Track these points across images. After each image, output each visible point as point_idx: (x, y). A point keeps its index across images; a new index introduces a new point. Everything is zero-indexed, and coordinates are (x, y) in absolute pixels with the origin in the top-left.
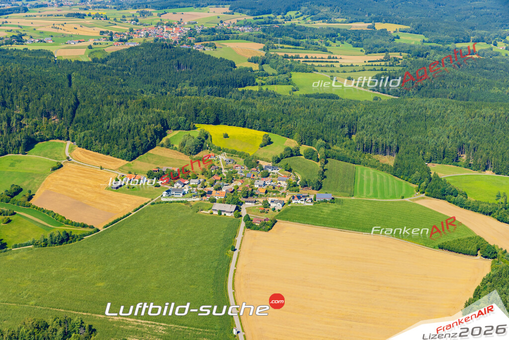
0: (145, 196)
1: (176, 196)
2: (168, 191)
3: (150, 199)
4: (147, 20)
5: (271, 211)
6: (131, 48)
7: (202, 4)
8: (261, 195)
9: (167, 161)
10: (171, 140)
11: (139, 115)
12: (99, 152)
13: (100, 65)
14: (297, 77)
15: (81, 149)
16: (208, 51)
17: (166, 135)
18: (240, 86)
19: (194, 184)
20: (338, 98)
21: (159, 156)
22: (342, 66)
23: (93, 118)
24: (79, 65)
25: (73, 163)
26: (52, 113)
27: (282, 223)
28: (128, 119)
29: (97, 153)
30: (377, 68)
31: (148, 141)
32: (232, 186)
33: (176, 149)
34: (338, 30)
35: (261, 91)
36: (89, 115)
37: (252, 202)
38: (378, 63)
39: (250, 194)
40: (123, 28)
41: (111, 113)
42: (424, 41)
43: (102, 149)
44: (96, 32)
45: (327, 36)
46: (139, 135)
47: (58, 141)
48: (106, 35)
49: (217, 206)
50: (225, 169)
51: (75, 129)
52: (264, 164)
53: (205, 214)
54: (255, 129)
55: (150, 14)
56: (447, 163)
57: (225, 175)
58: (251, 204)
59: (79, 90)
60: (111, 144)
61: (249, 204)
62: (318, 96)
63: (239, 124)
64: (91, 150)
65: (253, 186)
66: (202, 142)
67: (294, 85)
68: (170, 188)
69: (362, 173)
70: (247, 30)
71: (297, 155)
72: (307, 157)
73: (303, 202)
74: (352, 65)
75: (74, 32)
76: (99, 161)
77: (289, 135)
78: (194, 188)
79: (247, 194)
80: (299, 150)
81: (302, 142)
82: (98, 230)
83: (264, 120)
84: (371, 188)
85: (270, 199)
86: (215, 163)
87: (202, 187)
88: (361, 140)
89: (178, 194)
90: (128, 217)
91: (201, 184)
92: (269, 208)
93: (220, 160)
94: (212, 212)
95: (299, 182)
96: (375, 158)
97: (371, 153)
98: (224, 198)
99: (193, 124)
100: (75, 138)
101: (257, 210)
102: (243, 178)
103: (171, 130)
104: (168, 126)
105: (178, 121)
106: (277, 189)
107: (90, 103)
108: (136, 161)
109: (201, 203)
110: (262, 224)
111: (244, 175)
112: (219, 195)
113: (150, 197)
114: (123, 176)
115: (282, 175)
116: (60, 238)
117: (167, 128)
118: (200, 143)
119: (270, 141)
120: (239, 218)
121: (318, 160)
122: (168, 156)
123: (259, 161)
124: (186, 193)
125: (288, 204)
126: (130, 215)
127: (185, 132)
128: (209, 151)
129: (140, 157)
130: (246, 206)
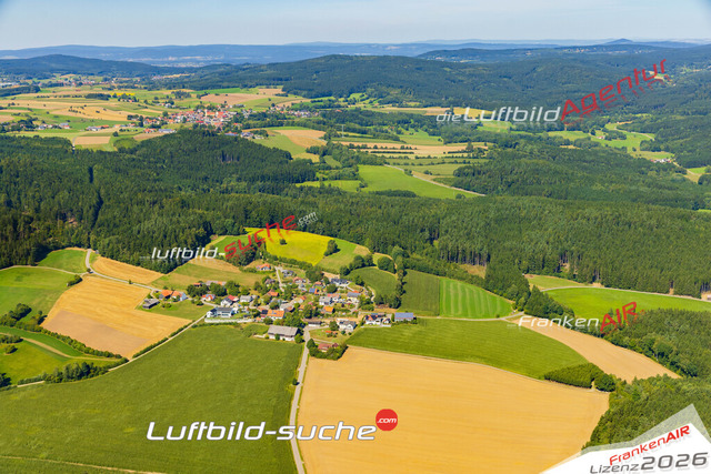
0: (185, 317)
1: (223, 316)
2: (214, 311)
3: (190, 321)
4: (185, 102)
5: (340, 335)
6: (166, 136)
7: (250, 84)
8: (328, 315)
9: (211, 273)
11: (177, 217)
12: (127, 263)
13: (128, 156)
14: (364, 170)
15: (105, 259)
16: (258, 139)
17: (209, 241)
18: (298, 182)
19: (245, 301)
20: (414, 196)
21: (202, 267)
22: (417, 158)
23: (120, 221)
24: (102, 156)
25: (95, 276)
26: (69, 214)
27: (353, 350)
28: (163, 222)
29: (125, 264)
30: (458, 160)
32: (291, 304)
33: (222, 258)
34: (411, 116)
35: (322, 187)
36: (115, 217)
37: (316, 323)
38: (460, 155)
39: (314, 314)
40: (156, 112)
41: (142, 215)
42: (511, 129)
43: (131, 259)
44: (122, 116)
45: (399, 122)
47: (76, 249)
48: (134, 120)
49: (274, 329)
50: (283, 282)
51: (98, 234)
52: (330, 276)
53: (259, 339)
54: (316, 233)
55: (188, 96)
56: (547, 273)
57: (283, 290)
58: (315, 325)
59: (102, 187)
60: (142, 252)
61: (312, 325)
62: (391, 194)
64: (117, 260)
65: (317, 303)
66: (254, 250)
67: (362, 180)
68: (215, 306)
69: (448, 287)
70: (304, 115)
71: (370, 266)
72: (381, 268)
73: (378, 323)
74: (429, 157)
75: (96, 117)
76: (127, 273)
77: (359, 241)
79: (311, 314)
80: (371, 259)
81: (374, 250)
82: (127, 361)
83: (329, 223)
84: (460, 304)
85: (338, 320)
86: (271, 276)
87: (255, 306)
88: (445, 247)
89: (225, 315)
90: (163, 343)
91: (254, 301)
92: (337, 330)
93: (277, 272)
94: (268, 336)
95: (373, 298)
96: (462, 268)
97: (457, 262)
98: (281, 318)
99: (244, 228)
100: (98, 246)
101: (323, 333)
102: (304, 294)
103: (216, 235)
104: (212, 230)
105: (225, 224)
106: (347, 307)
107: (116, 203)
108: (174, 273)
109: (254, 325)
110: (330, 351)
111: (306, 290)
112: (276, 315)
113: (191, 318)
114: (157, 292)
115: (352, 289)
116: (79, 371)
117: (210, 233)
118: (252, 250)
119: (336, 248)
120: (301, 344)
121: (395, 271)
122: (213, 267)
123: (324, 272)
124: (236, 313)
125: (360, 326)
126: (167, 341)
127: (233, 238)
128: (263, 261)
129: (178, 268)
130: (309, 328)
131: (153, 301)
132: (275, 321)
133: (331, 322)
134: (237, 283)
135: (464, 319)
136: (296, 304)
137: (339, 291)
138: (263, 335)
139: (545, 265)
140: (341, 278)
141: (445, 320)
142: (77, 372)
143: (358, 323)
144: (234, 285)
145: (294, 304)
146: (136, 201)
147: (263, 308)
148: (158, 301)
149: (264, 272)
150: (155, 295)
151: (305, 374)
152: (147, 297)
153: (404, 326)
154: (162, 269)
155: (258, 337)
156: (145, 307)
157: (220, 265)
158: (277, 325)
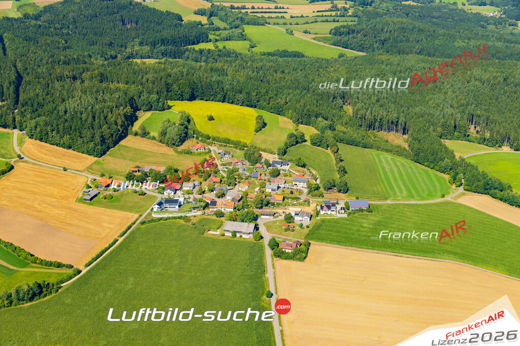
0: (130, 209)
1: (170, 209)
2: (160, 204)
3: (137, 216)
5: (297, 228)
8: (278, 204)
9: (146, 156)
10: (145, 125)
11: (101, 94)
12: (57, 146)
14: (250, 30)
15: (33, 141)
17: (136, 119)
19: (188, 189)
21: (135, 149)
23: (43, 99)
25: (26, 162)
27: (317, 247)
28: (88, 101)
29: (55, 147)
30: (329, 19)
31: (119, 130)
33: (154, 138)
36: (37, 95)
37: (270, 215)
39: (264, 203)
41: (65, 93)
43: (62, 142)
46: (107, 123)
47: (2, 130)
49: (230, 226)
50: (222, 165)
51: (22, 114)
52: (269, 157)
53: (215, 237)
54: (236, 104)
56: (459, 138)
57: (225, 175)
58: (268, 217)
59: (18, 60)
60: (72, 136)
61: (265, 217)
63: (218, 98)
64: (46, 142)
65: (264, 189)
66: (186, 130)
67: (249, 40)
68: (160, 197)
69: (380, 161)
71: (302, 142)
72: (314, 144)
73: (334, 213)
76: (59, 158)
77: (280, 112)
78: (191, 196)
79: (262, 204)
80: (304, 135)
82: (79, 272)
83: (248, 94)
84: (400, 182)
85: (292, 210)
86: (208, 158)
87: (200, 194)
88: (364, 116)
89: (173, 207)
90: (114, 246)
91: (197, 188)
92: (294, 222)
93: (212, 152)
94: (223, 232)
95: (318, 181)
96: (381, 136)
97: (374, 130)
98: (232, 210)
99: (167, 102)
100: (24, 127)
101: (279, 226)
102: (248, 179)
103: (142, 111)
104: (137, 106)
105: (150, 100)
106: (296, 194)
107: (35, 78)
108: (108, 157)
109: (205, 218)
110: (296, 252)
111: (249, 174)
112: (225, 206)
113: (137, 212)
114: (95, 180)
115: (295, 172)
116: (31, 292)
117: (136, 109)
118: (184, 130)
119: (264, 122)
120: (260, 241)
121: (328, 147)
122: (146, 149)
123: (261, 152)
124: (182, 203)
125: (316, 217)
126: (117, 243)
127: (159, 114)
128: (196, 141)
129: (111, 151)
130: (263, 220)
131: (94, 192)
132: (227, 215)
133: (284, 212)
134: (175, 167)
135: (414, 202)
136: (242, 191)
137: (283, 175)
138: (217, 232)
139: (456, 131)
140: (279, 159)
141: (396, 204)
142: (28, 294)
143: (312, 213)
144: (173, 171)
145: (239, 191)
146: (55, 76)
147: (209, 196)
148: (97, 192)
149: (200, 154)
150: (93, 184)
151: (275, 282)
152: (85, 188)
153: (360, 215)
154: (95, 153)
155: (213, 234)
156: (85, 200)
157: (153, 146)
158: (230, 220)
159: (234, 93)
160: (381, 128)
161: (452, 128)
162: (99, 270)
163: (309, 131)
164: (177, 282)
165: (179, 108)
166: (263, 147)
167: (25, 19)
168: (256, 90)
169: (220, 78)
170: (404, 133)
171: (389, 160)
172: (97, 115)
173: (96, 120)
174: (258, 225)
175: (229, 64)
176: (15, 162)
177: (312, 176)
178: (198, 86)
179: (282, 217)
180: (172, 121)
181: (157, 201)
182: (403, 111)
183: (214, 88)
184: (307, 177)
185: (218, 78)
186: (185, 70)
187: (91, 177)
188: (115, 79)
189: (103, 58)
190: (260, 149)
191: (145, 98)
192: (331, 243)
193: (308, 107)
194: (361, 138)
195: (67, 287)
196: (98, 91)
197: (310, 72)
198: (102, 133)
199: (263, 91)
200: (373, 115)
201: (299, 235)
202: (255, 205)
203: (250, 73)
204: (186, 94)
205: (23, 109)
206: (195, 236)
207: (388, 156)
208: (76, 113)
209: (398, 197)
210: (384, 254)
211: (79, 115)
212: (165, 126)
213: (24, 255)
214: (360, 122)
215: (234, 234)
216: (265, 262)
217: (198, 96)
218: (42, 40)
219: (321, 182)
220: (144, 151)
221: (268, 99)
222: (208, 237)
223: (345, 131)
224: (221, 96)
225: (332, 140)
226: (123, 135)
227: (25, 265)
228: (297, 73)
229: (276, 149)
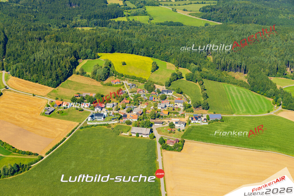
0: (74, 120)
1: (98, 120)
2: (92, 116)
3: (77, 124)
5: (177, 131)
8: (165, 117)
9: (84, 87)
10: (83, 68)
11: (56, 49)
12: (29, 81)
14: (149, 9)
15: (14, 77)
17: (78, 64)
19: (110, 107)
21: (77, 83)
22: (176, 1)
23: (21, 52)
25: (10, 91)
27: (189, 143)
28: (48, 53)
29: (28, 81)
31: (67, 71)
33: (89, 76)
36: (17, 49)
37: (160, 123)
41: (34, 48)
43: (32, 78)
46: (60, 67)
49: (135, 130)
50: (131, 92)
51: (8, 61)
52: (160, 88)
53: (126, 137)
54: (140, 55)
56: (280, 76)
57: (132, 99)
58: (159, 124)
59: (5, 28)
60: (38, 74)
61: (157, 124)
63: (128, 51)
64: (22, 79)
65: (156, 107)
66: (108, 71)
67: (149, 15)
68: (92, 112)
69: (230, 90)
71: (181, 78)
72: (188, 79)
73: (200, 122)
76: (30, 88)
77: (167, 60)
78: (111, 111)
79: (155, 116)
80: (182, 74)
81: (178, 65)
83: (147, 48)
84: (242, 103)
86: (122, 88)
87: (117, 110)
88: (219, 62)
89: (100, 118)
90: (64, 142)
91: (115, 107)
92: (175, 128)
93: (125, 85)
94: (131, 134)
95: (190, 103)
96: (230, 75)
97: (226, 71)
98: (136, 120)
99: (97, 54)
100: (9, 69)
101: (166, 130)
102: (146, 101)
103: (81, 59)
104: (79, 56)
105: (86, 52)
106: (176, 111)
107: (16, 39)
108: (60, 87)
109: (120, 125)
110: (175, 146)
111: (147, 98)
112: (133, 117)
113: (78, 121)
114: (52, 102)
115: (176, 97)
116: (12, 170)
117: (78, 58)
118: (107, 71)
119: (157, 66)
120: (154, 139)
121: (197, 81)
122: (84, 83)
123: (155, 85)
124: (106, 116)
125: (188, 124)
126: (66, 140)
127: (92, 61)
128: (115, 77)
129: (62, 84)
130: (155, 126)
131: (51, 109)
132: (133, 123)
133: (169, 122)
134: (102, 94)
135: (250, 116)
136: (143, 109)
137: (168, 99)
138: (127, 133)
139: (279, 71)
140: (166, 88)
141: (239, 117)
142: (11, 171)
143: (186, 122)
144: (100, 96)
145: (141, 108)
146: (28, 38)
147: (123, 112)
148: (54, 109)
149: (117, 86)
150: (51, 104)
151: (163, 164)
152: (46, 106)
153: (216, 123)
154: (53, 85)
155: (124, 135)
156: (46, 114)
157: (88, 81)
158: (135, 126)
159: (138, 48)
160: (230, 70)
161: (275, 70)
162: (54, 157)
163: (185, 72)
164: (102, 164)
165: (105, 57)
166: (156, 81)
167: (10, 2)
168: (152, 46)
169: (130, 39)
170: (245, 73)
171: (235, 89)
172: (53, 62)
173: (53, 65)
174: (152, 129)
175: (136, 30)
176: (3, 91)
177: (187, 99)
178: (116, 44)
179: (168, 125)
180: (100, 65)
181: (90, 115)
182: (245, 59)
183: (126, 45)
184: (183, 100)
185: (129, 39)
186: (108, 34)
187: (50, 100)
188: (65, 39)
189: (58, 27)
190: (154, 83)
191: (83, 51)
192: (198, 141)
193: (185, 56)
194: (218, 76)
195: (34, 167)
196: (54, 47)
197: (186, 35)
198: (57, 72)
199: (157, 47)
200: (225, 61)
201: (178, 136)
202: (151, 117)
203: (149, 36)
204: (109, 49)
205: (8, 58)
206: (113, 136)
207: (234, 87)
208: (41, 60)
209: (240, 112)
210: (231, 147)
211: (42, 62)
212: (96, 68)
213: (8, 147)
214: (217, 66)
215: (138, 135)
216: (156, 152)
217: (116, 50)
218: (20, 15)
219: (192, 103)
220: (82, 84)
221: (160, 52)
222: (121, 137)
223: (207, 71)
224: (130, 50)
225: (199, 77)
226: (70, 74)
227: (9, 154)
228: (179, 36)
229: (164, 82)
